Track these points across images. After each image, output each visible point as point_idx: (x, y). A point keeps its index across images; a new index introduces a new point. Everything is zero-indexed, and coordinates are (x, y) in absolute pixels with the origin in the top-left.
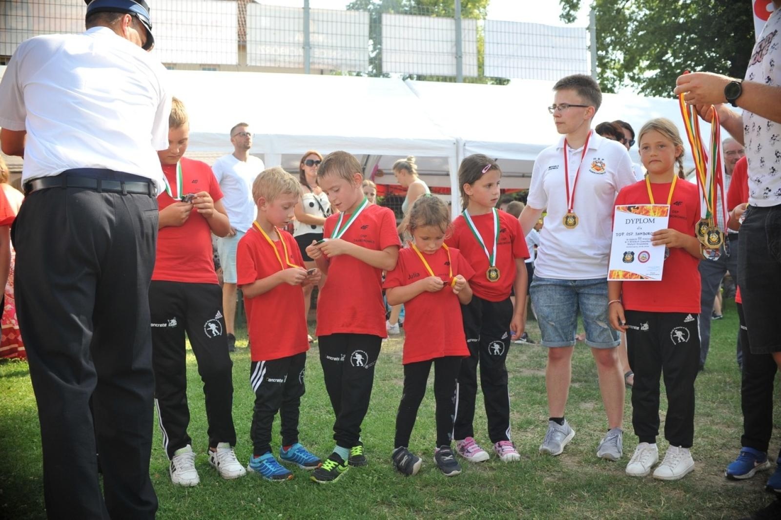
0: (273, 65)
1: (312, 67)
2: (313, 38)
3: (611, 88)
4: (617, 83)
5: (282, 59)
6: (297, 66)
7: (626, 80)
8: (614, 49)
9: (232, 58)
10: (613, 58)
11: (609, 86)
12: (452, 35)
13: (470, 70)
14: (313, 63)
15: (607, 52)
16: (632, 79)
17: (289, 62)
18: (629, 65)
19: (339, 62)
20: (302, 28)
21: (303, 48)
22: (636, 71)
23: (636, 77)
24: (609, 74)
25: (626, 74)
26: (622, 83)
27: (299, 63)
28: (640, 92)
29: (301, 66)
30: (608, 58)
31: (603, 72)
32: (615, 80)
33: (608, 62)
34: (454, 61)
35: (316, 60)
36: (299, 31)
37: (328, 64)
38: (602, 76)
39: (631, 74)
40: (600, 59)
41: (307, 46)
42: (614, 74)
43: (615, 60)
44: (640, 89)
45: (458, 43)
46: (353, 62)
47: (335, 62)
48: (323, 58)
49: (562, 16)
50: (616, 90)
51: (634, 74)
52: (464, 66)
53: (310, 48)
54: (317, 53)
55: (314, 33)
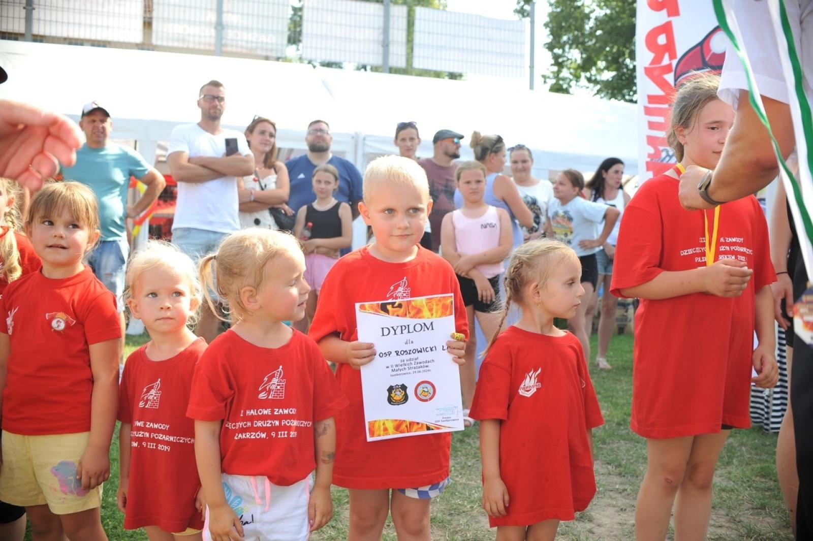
0: (181, 45)
1: (224, 49)
2: (227, 18)
3: (567, 89)
4: (573, 83)
5: (191, 39)
6: (207, 47)
7: (583, 81)
8: (570, 48)
9: (137, 36)
10: (570, 56)
11: (565, 86)
12: (380, 22)
13: (398, 60)
14: (226, 45)
15: (564, 51)
16: (589, 80)
17: (200, 43)
18: (587, 65)
19: (254, 45)
20: (214, 6)
21: (216, 28)
22: (594, 71)
23: (593, 78)
24: (565, 73)
25: (583, 74)
26: (578, 84)
27: (210, 45)
28: (596, 94)
29: (212, 48)
30: (565, 56)
31: (559, 71)
32: (571, 80)
33: (563, 61)
34: (381, 50)
35: (229, 42)
36: (211, 9)
37: (242, 47)
38: (558, 75)
39: (588, 74)
40: (556, 57)
41: (220, 26)
42: (571, 73)
43: (571, 59)
44: (596, 92)
45: (386, 30)
46: (270, 46)
47: (249, 45)
48: (237, 41)
49: (517, 11)
50: (571, 90)
51: (591, 75)
52: (391, 56)
53: (223, 29)
54: (230, 34)
55: (228, 12)
